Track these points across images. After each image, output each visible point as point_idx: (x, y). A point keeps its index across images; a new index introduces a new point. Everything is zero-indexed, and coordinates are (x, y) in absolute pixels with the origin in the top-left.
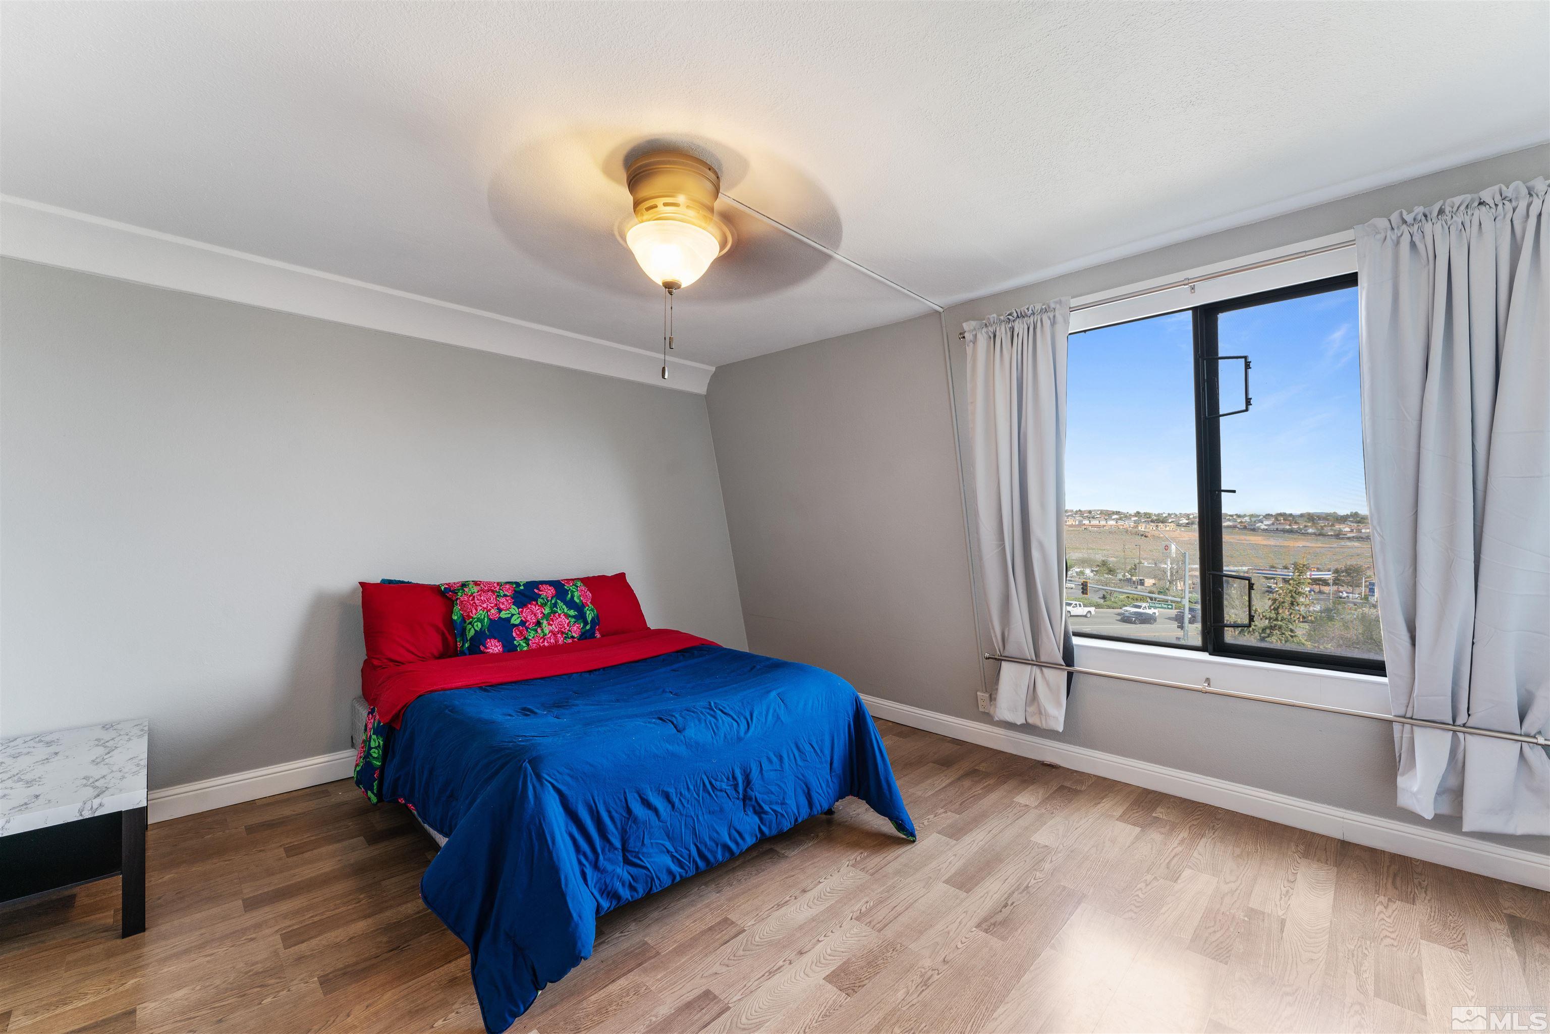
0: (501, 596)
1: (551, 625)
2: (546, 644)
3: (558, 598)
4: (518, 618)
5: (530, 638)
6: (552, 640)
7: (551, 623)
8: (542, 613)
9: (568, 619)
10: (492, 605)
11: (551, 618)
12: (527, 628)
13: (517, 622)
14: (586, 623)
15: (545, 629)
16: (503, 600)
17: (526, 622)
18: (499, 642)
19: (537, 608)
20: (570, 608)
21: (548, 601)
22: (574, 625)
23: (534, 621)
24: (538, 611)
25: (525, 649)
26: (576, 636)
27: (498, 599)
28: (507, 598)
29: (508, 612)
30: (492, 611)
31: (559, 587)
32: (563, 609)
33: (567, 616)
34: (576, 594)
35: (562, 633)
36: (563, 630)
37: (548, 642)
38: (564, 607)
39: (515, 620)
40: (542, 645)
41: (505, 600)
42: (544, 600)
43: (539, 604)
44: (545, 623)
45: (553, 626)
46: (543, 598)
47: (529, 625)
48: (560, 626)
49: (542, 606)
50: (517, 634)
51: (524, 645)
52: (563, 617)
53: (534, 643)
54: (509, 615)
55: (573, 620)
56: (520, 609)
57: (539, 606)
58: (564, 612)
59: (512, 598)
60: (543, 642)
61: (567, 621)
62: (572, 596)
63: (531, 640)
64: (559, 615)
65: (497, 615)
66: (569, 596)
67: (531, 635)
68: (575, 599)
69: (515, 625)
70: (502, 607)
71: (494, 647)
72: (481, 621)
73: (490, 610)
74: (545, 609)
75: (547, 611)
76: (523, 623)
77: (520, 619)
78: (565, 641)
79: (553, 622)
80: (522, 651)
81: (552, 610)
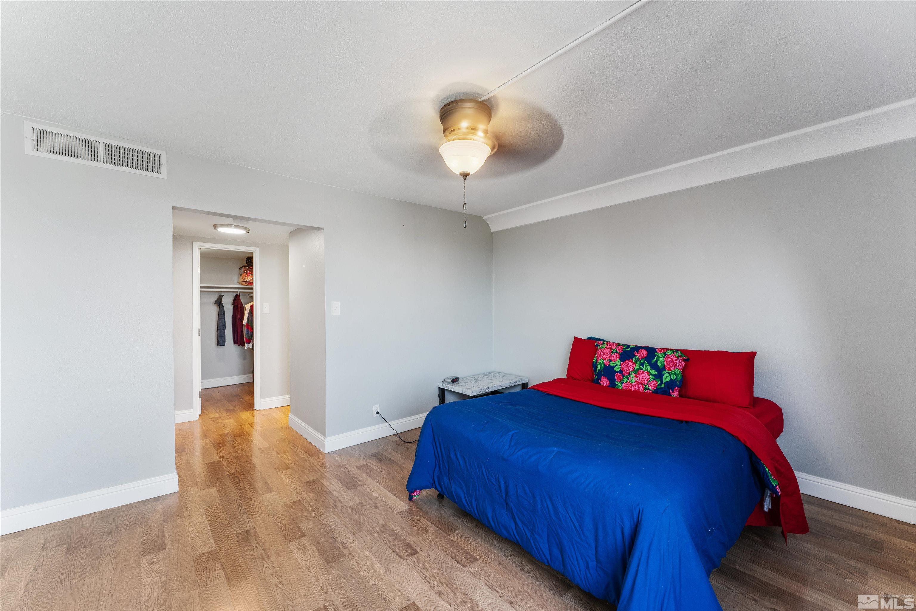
0: (614, 352)
1: (637, 377)
2: (633, 389)
3: (646, 360)
4: (619, 368)
5: (624, 382)
6: (636, 387)
7: (638, 375)
8: (634, 368)
9: (649, 376)
10: (607, 357)
11: (637, 373)
12: (623, 375)
13: (618, 370)
14: (662, 382)
15: (632, 379)
16: (614, 355)
17: (623, 372)
18: (607, 379)
19: (632, 364)
20: (652, 368)
21: (638, 360)
22: (652, 381)
23: (628, 372)
24: (632, 366)
25: (621, 388)
26: (651, 389)
27: (611, 354)
28: (617, 354)
29: (615, 363)
30: (607, 360)
31: (651, 352)
32: (648, 368)
33: (649, 373)
34: (660, 360)
35: (643, 385)
36: (643, 382)
37: (634, 388)
38: (649, 367)
39: (617, 369)
40: (630, 389)
41: (615, 355)
42: (636, 359)
43: (634, 361)
44: (633, 375)
45: (638, 378)
46: (636, 358)
47: (625, 373)
48: (642, 379)
49: (635, 363)
50: (617, 378)
51: (620, 385)
52: (646, 374)
53: (626, 386)
54: (615, 365)
55: (653, 377)
56: (622, 363)
57: (633, 363)
58: (647, 370)
59: (620, 355)
60: (631, 387)
61: (648, 377)
62: (657, 361)
63: (624, 384)
64: (643, 372)
65: (608, 363)
66: (655, 360)
67: (625, 380)
68: (659, 363)
69: (617, 372)
70: (612, 359)
71: (605, 382)
72: (601, 365)
73: (606, 359)
74: (636, 366)
75: (637, 367)
76: (621, 372)
77: (620, 369)
78: (644, 390)
79: (639, 375)
80: (618, 389)
81: (639, 367)
